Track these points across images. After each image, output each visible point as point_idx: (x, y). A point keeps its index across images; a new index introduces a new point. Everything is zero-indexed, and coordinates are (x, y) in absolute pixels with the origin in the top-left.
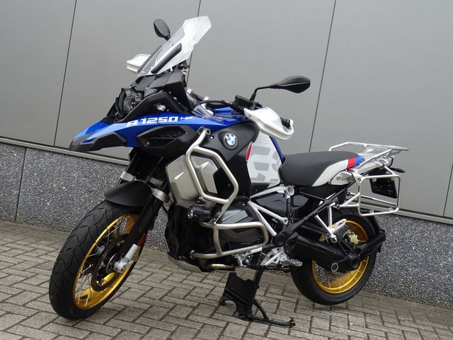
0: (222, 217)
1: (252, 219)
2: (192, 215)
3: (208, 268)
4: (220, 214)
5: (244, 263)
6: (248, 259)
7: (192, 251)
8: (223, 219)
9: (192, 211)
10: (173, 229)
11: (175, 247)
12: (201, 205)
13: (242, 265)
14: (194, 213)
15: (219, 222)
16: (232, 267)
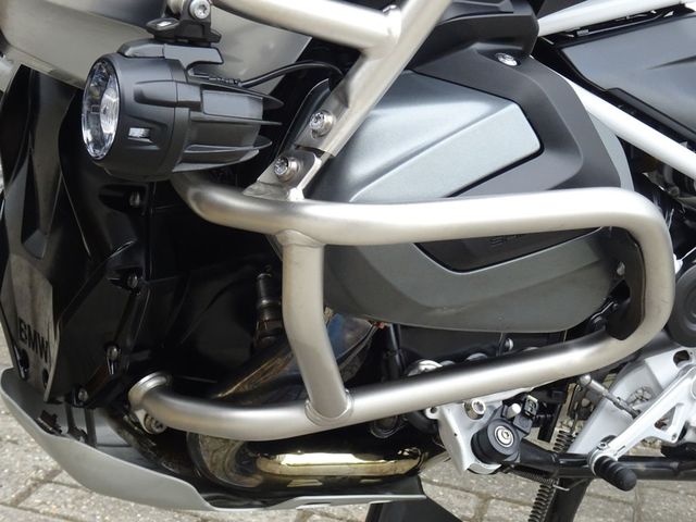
0: (349, 147)
1: (568, 167)
2: (110, 127)
3: (253, 482)
4: (332, 128)
5: (483, 448)
6: (509, 422)
7: (149, 382)
8: (359, 169)
9: (110, 98)
10: (26, 234)
11: (43, 349)
12: (187, 55)
13: (468, 459)
14: (127, 117)
15: (328, 185)
16: (404, 466)
